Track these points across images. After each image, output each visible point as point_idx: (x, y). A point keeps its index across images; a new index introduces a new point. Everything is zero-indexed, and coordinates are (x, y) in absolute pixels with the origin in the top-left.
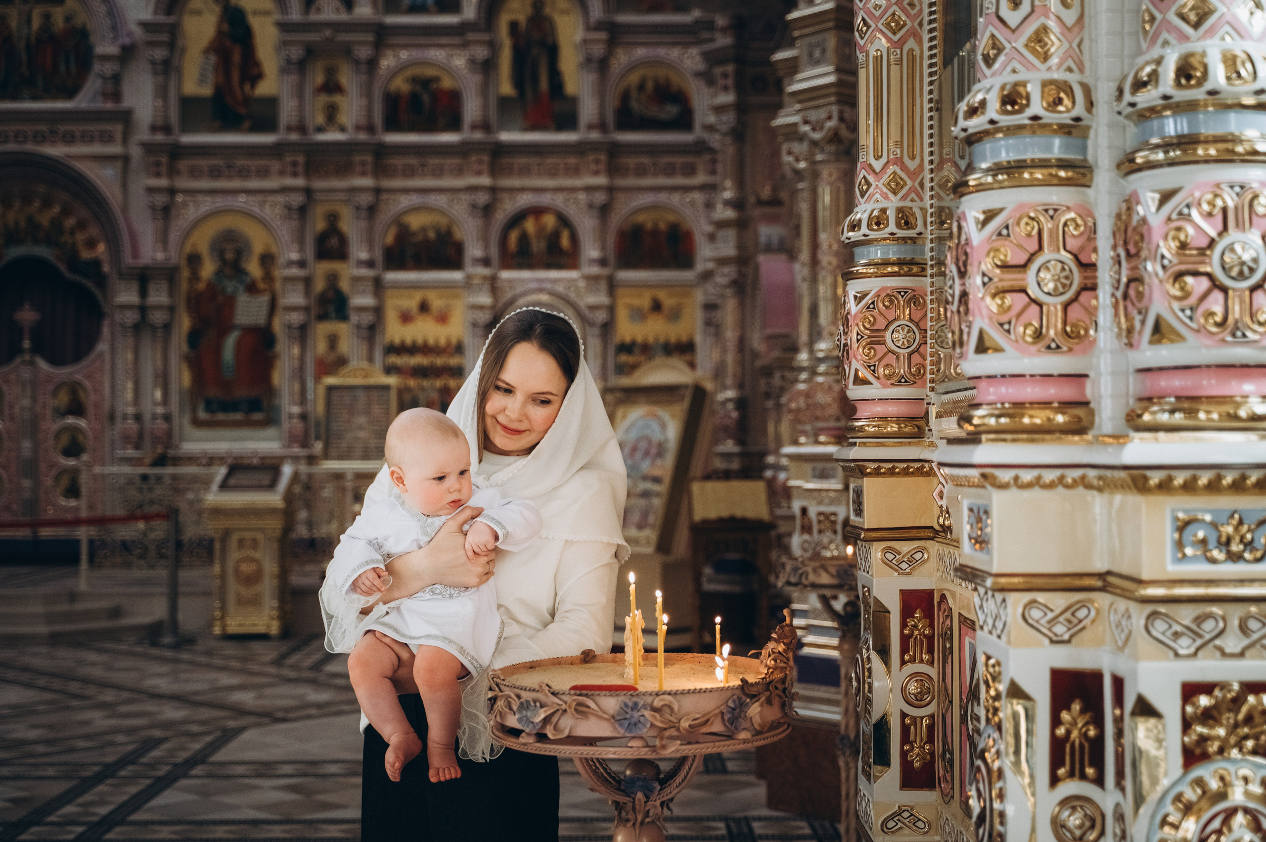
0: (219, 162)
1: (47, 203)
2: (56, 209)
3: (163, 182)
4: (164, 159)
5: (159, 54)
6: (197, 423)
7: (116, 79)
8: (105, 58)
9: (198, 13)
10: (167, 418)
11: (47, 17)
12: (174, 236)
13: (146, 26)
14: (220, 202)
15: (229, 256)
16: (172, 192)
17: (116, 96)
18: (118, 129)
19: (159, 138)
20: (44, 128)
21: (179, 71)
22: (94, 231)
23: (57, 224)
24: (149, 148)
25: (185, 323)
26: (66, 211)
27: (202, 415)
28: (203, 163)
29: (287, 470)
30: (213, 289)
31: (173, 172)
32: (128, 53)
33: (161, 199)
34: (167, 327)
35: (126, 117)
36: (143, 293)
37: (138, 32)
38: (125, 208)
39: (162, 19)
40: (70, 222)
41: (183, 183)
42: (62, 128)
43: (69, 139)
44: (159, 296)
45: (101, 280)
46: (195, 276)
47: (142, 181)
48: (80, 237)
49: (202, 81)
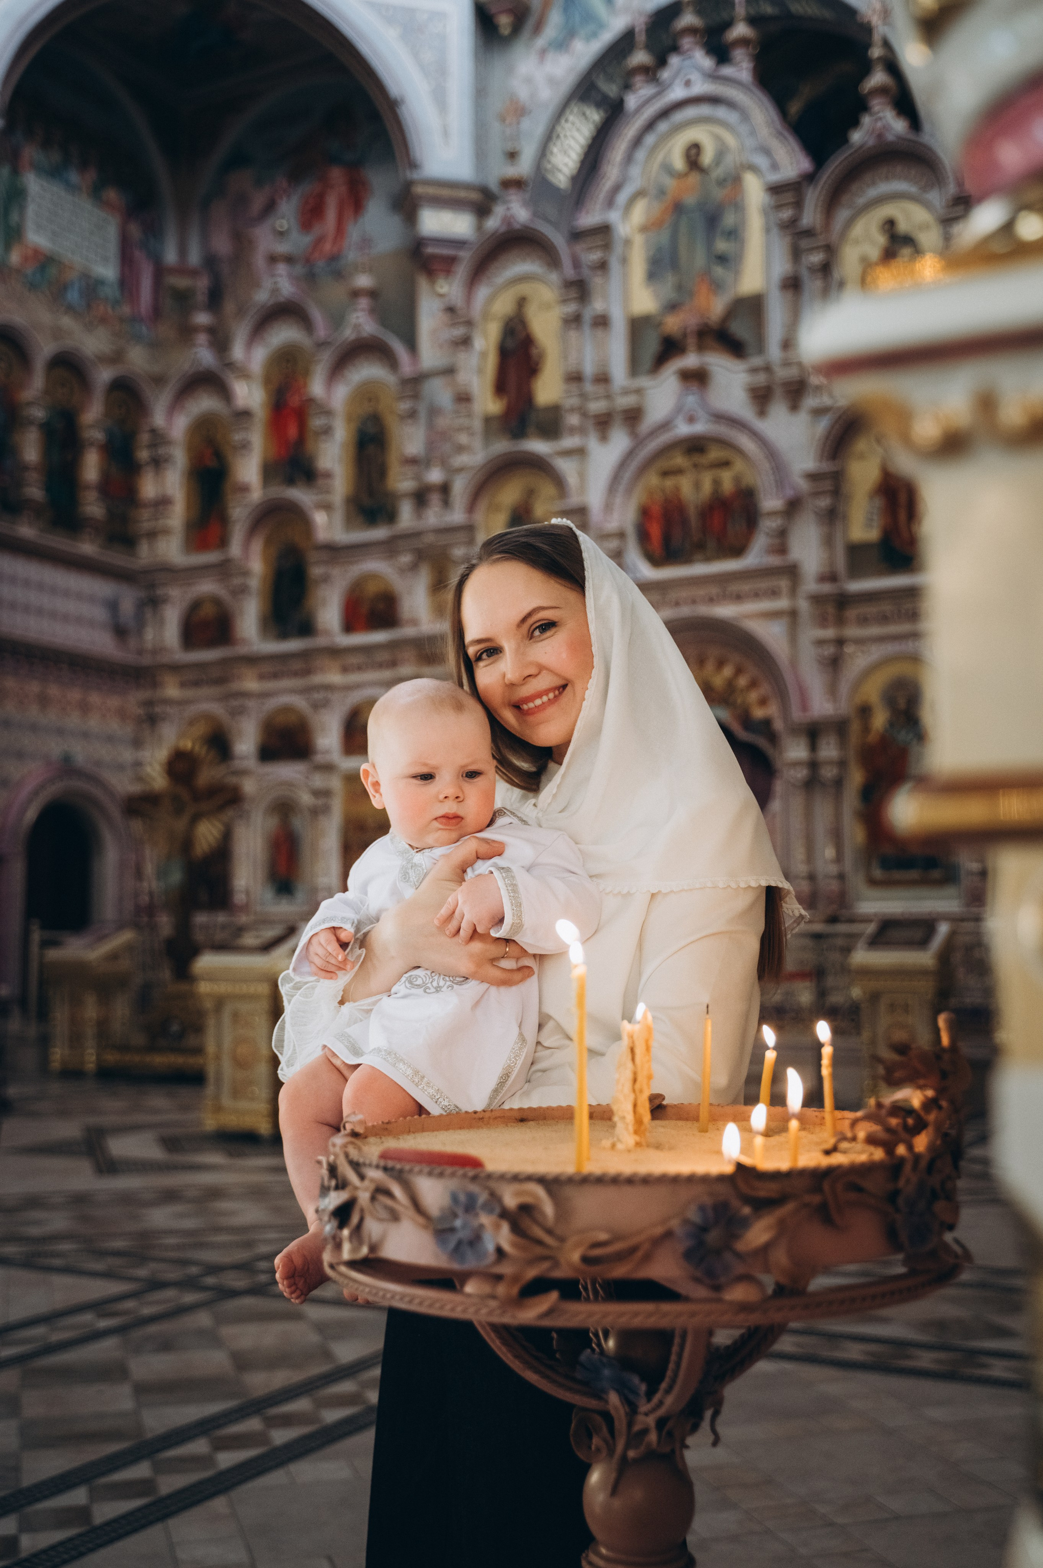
0: (887, 607)
1: (720, 664)
2: (728, 671)
3: (830, 633)
4: (831, 610)
5: (824, 502)
6: (873, 882)
7: (782, 534)
8: (773, 514)
9: (862, 457)
10: (841, 877)
11: (717, 483)
12: (844, 688)
13: (813, 477)
14: (890, 648)
15: (902, 704)
16: (840, 642)
17: (782, 549)
18: (784, 583)
19: (827, 588)
20: (714, 590)
21: (845, 518)
22: (765, 689)
23: (730, 685)
24: (817, 600)
25: (856, 778)
26: (739, 671)
27: (878, 873)
28: (870, 610)
29: (943, 929)
30: (885, 742)
31: (840, 621)
32: (793, 507)
33: (829, 651)
34: (839, 783)
35: (792, 572)
36: (813, 747)
37: (803, 485)
38: (794, 662)
39: (827, 466)
40: (742, 681)
41: (852, 631)
42: (734, 588)
43: (738, 598)
44: (829, 750)
45: (773, 737)
46: (866, 729)
47: (810, 633)
48: (753, 696)
49: (869, 524)
